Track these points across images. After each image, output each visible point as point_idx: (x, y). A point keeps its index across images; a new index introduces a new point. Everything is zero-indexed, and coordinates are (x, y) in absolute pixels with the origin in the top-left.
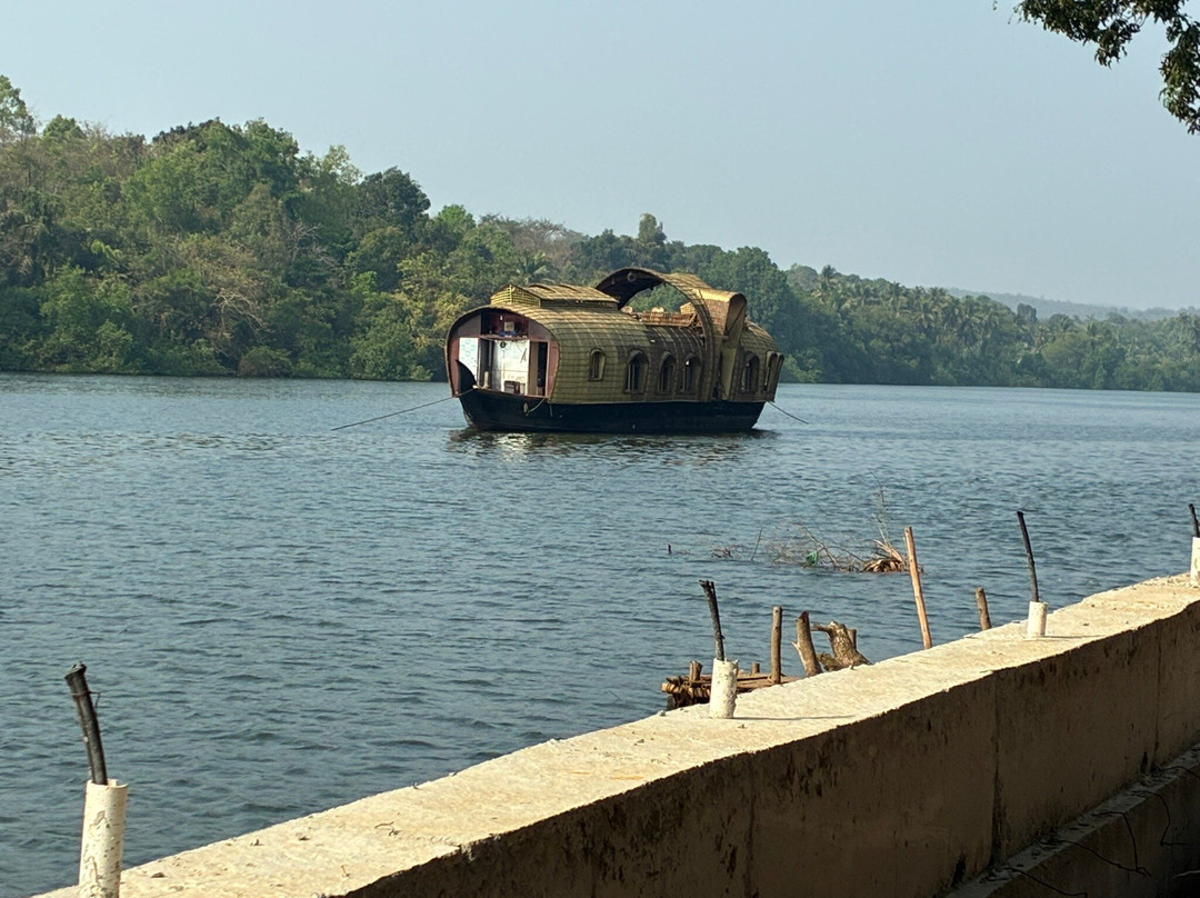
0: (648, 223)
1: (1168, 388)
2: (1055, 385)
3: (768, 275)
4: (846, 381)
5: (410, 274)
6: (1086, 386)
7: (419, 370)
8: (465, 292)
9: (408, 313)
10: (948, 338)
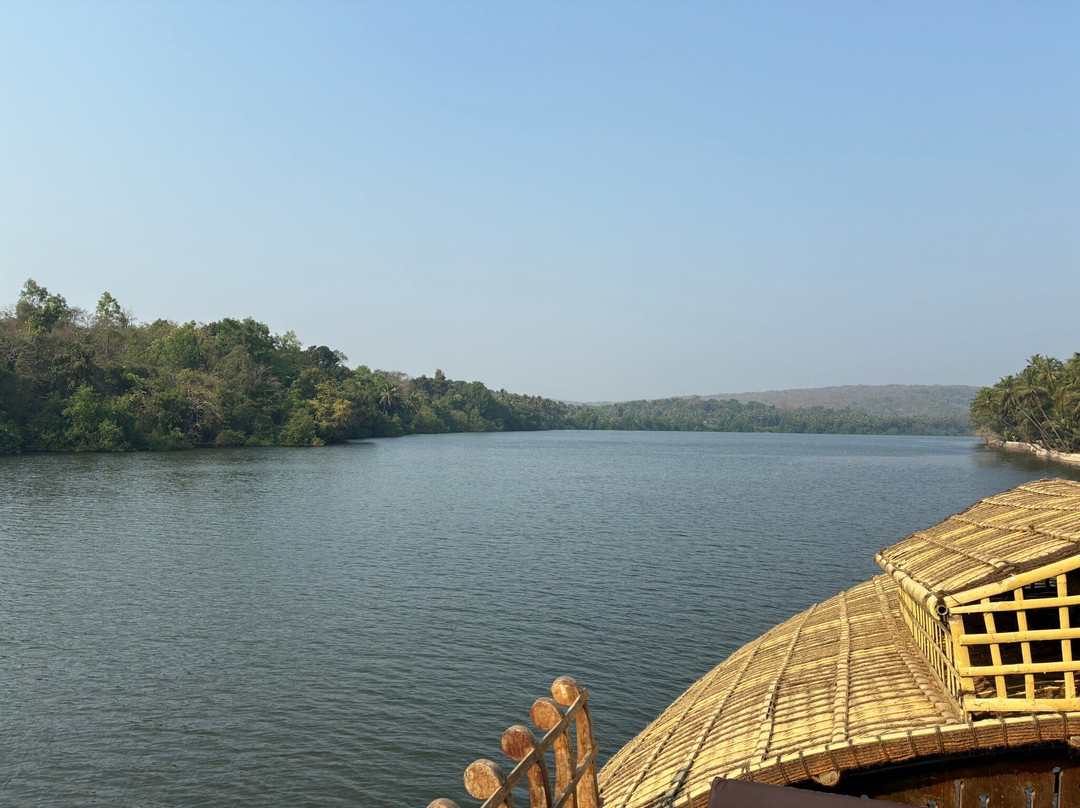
0: (439, 373)
1: (613, 429)
2: (577, 428)
3: (484, 391)
4: (512, 430)
5: (321, 390)
6: (587, 429)
7: (316, 441)
8: (350, 399)
9: (317, 410)
10: (542, 414)
